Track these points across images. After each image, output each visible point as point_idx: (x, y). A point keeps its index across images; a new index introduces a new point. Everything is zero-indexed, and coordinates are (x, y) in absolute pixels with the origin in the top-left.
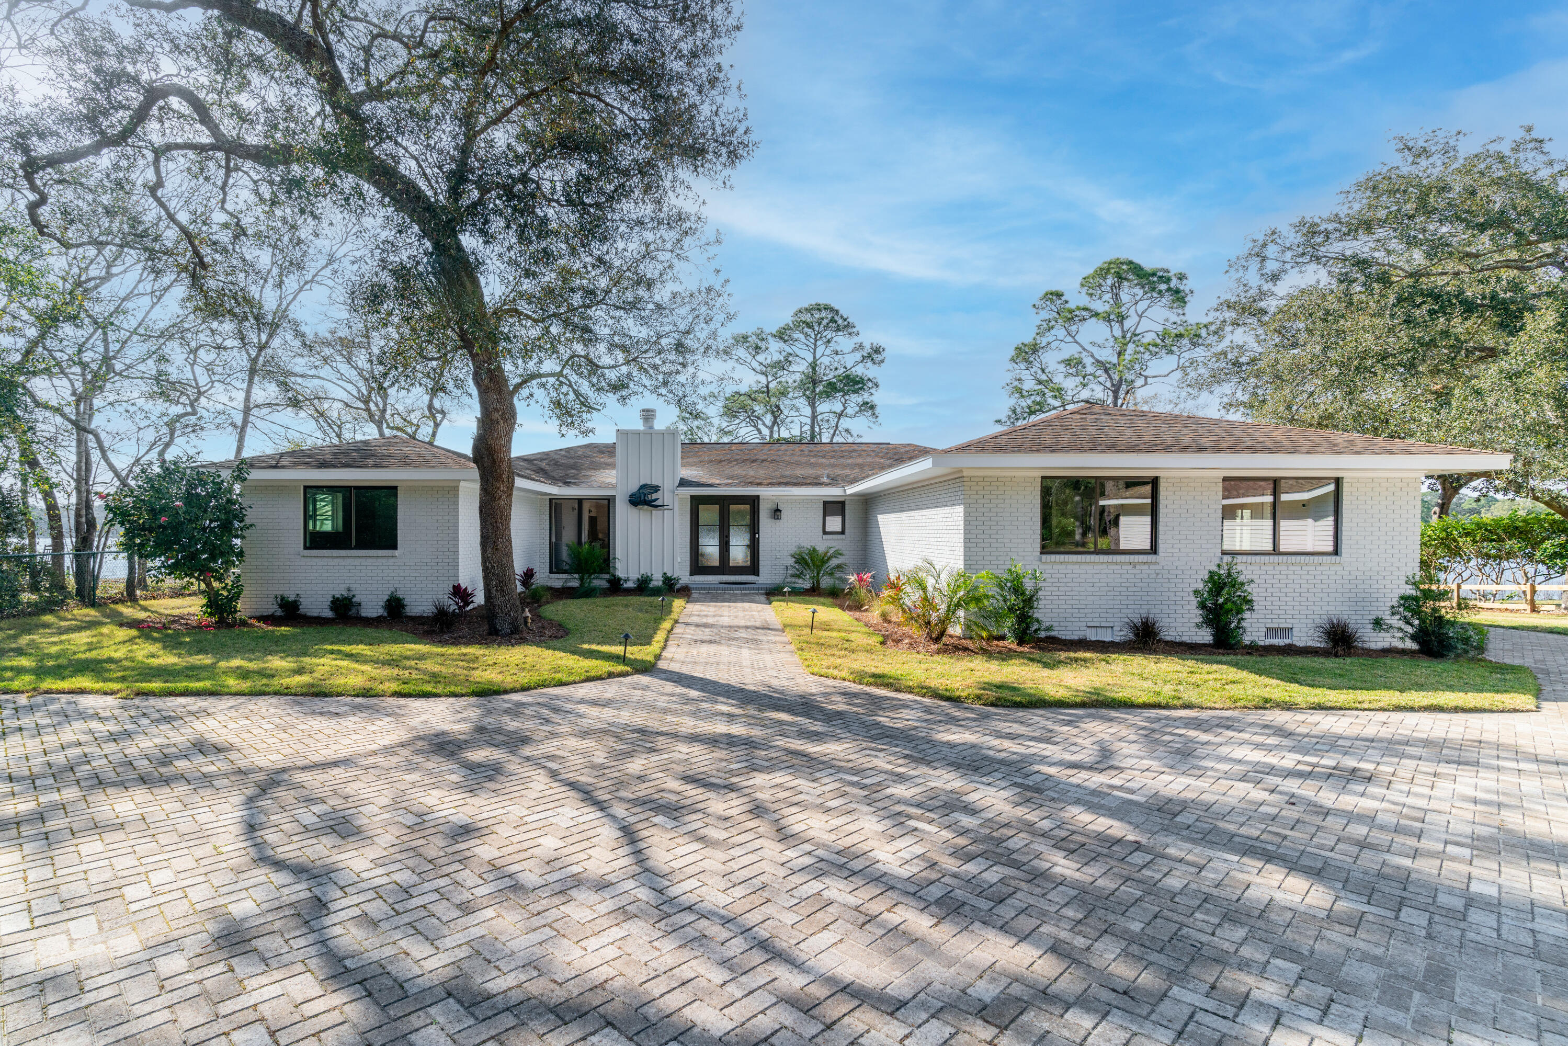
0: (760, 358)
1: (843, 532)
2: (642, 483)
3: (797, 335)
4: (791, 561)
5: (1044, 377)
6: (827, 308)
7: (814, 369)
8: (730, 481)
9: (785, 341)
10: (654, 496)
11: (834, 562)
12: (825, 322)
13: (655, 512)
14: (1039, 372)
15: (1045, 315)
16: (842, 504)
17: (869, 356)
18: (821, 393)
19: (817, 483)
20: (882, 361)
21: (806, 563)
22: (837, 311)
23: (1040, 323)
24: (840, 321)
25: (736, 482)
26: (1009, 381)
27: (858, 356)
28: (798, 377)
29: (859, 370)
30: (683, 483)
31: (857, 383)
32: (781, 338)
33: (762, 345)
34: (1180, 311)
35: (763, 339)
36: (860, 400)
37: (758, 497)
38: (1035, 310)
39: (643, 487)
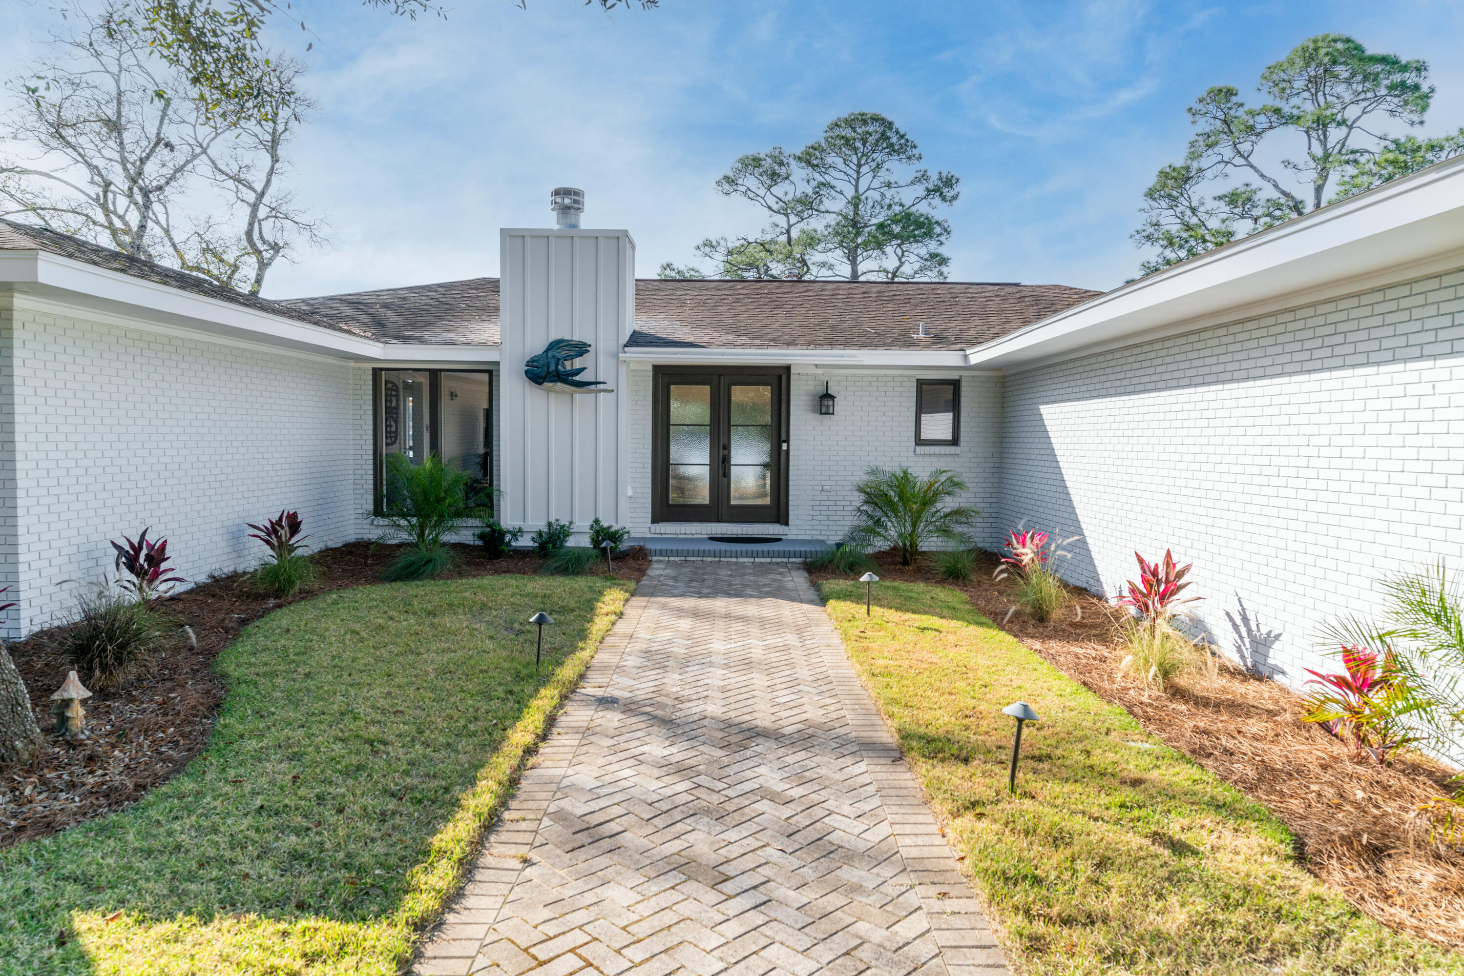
0: (778, 190)
1: (955, 441)
2: (554, 336)
3: (832, 159)
4: (858, 499)
5: (1194, 220)
6: (876, 119)
7: (856, 206)
8: (731, 338)
9: (814, 167)
10: (578, 363)
11: (947, 504)
12: (872, 139)
13: (579, 396)
14: (1188, 212)
15: (1204, 125)
16: (956, 385)
17: (937, 190)
18: (866, 244)
19: (906, 341)
20: (955, 197)
21: (890, 503)
22: (891, 124)
23: (1194, 138)
24: (894, 140)
25: (744, 340)
26: (1140, 228)
27: (919, 190)
28: (832, 219)
29: (922, 208)
30: (637, 340)
31: (920, 225)
32: (809, 163)
33: (783, 171)
34: (1416, 118)
35: (781, 164)
36: (923, 252)
37: (788, 369)
38: (1190, 117)
39: (557, 344)
